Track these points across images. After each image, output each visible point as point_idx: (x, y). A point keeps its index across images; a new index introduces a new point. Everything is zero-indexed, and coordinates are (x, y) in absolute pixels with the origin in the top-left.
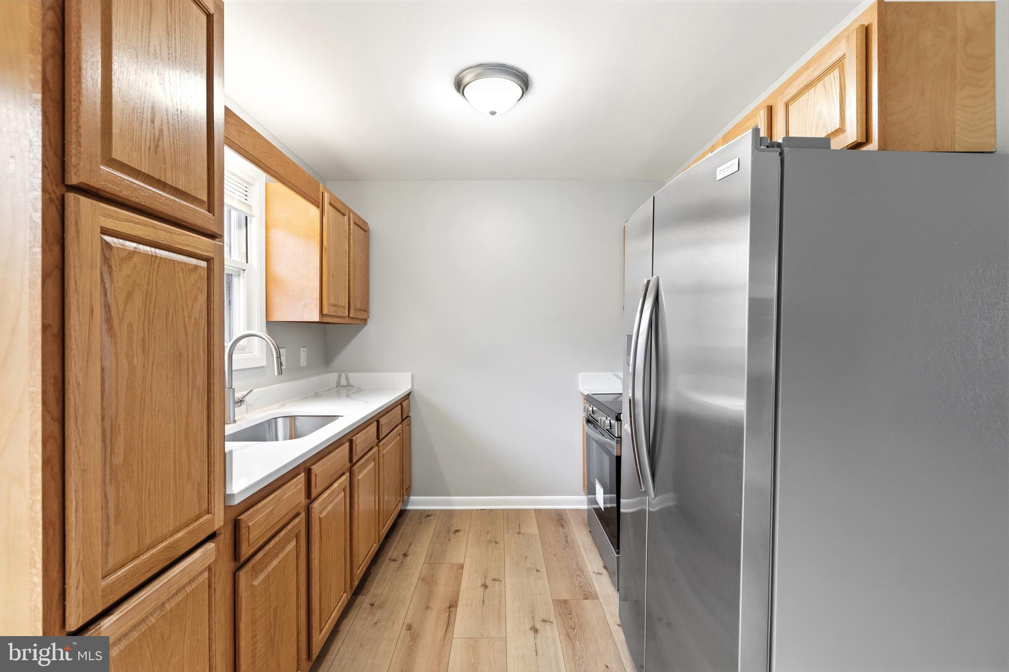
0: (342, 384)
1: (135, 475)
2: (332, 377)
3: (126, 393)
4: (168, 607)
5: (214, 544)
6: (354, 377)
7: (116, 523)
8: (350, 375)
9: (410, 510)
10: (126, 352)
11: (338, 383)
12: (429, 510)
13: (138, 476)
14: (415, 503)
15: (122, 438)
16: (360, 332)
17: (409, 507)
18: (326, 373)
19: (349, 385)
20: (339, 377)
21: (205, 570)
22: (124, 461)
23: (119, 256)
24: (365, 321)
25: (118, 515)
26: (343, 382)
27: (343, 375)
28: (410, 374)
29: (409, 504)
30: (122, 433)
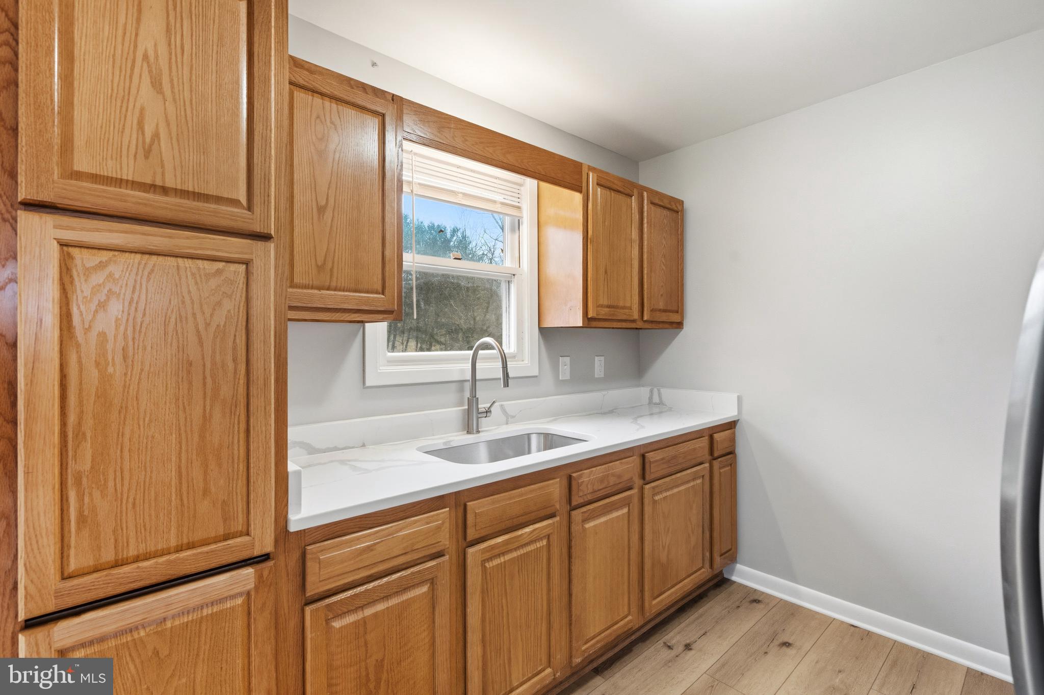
0: (654, 401)
1: (111, 484)
2: (644, 392)
3: (95, 402)
4: (169, 624)
5: (253, 570)
6: (667, 394)
7: (79, 529)
8: (663, 391)
9: (735, 582)
10: (96, 361)
11: (651, 398)
12: (763, 593)
13: (115, 485)
14: (743, 575)
15: (89, 445)
16: (674, 338)
17: (734, 578)
18: (639, 386)
19: (661, 403)
20: (651, 391)
21: (240, 594)
22: (92, 468)
23: (83, 265)
24: (679, 325)
25: (82, 520)
26: (656, 399)
27: (655, 391)
28: (736, 395)
29: (735, 573)
30: (89, 441)
